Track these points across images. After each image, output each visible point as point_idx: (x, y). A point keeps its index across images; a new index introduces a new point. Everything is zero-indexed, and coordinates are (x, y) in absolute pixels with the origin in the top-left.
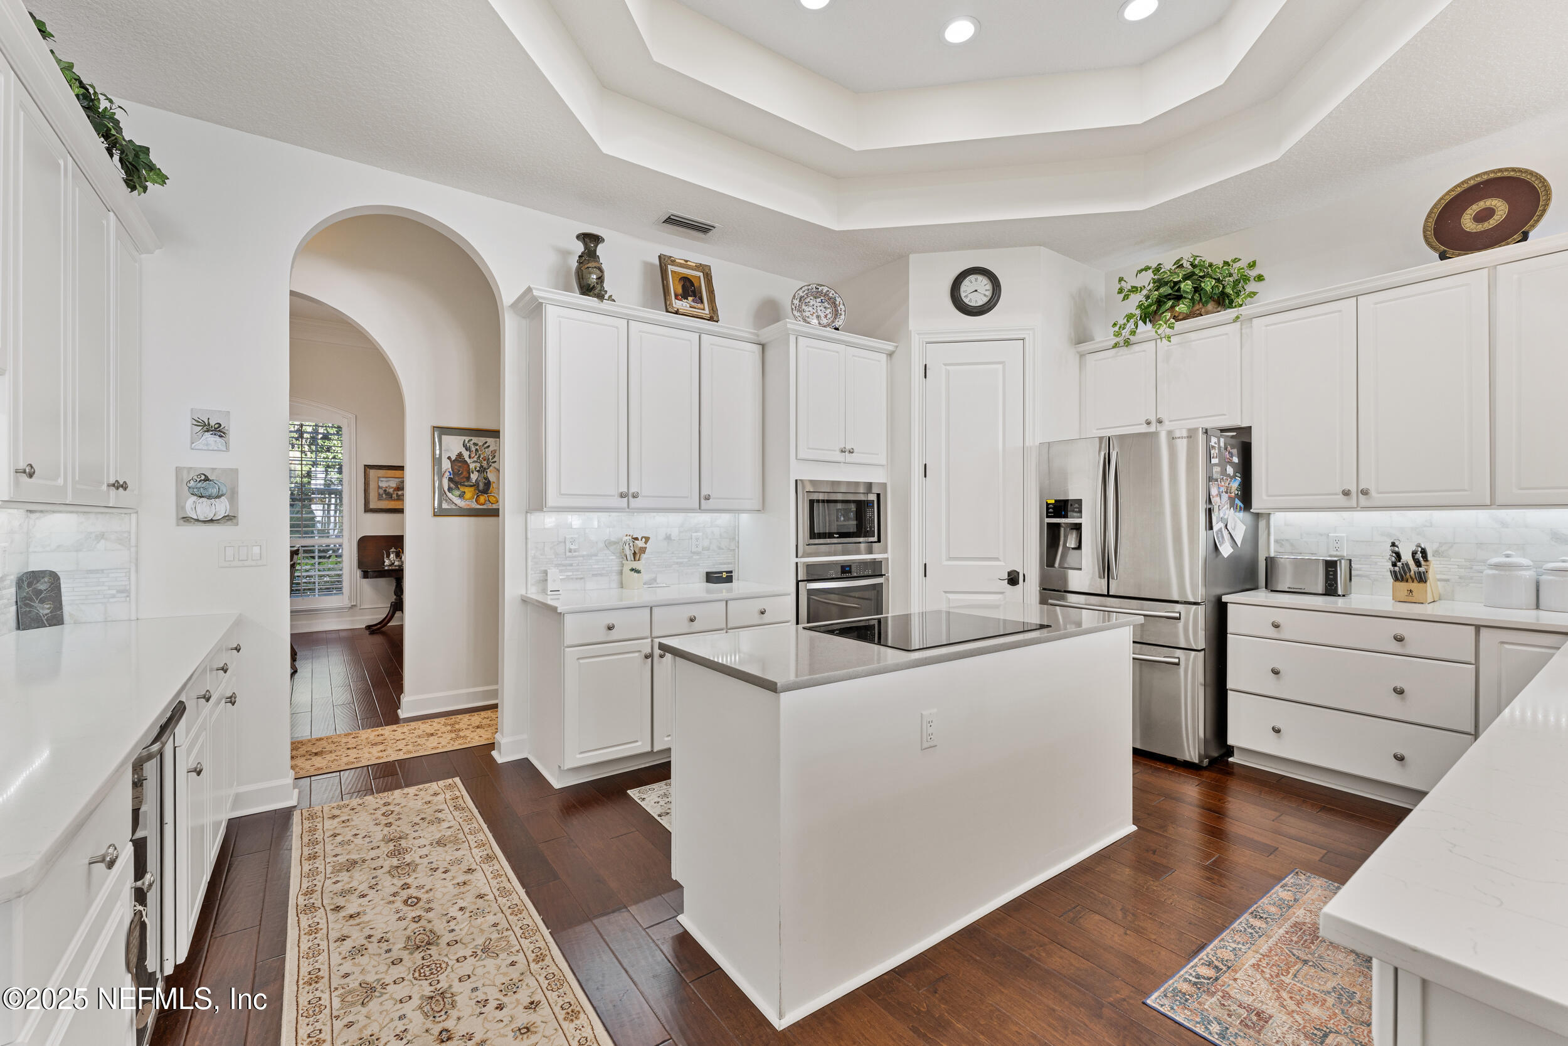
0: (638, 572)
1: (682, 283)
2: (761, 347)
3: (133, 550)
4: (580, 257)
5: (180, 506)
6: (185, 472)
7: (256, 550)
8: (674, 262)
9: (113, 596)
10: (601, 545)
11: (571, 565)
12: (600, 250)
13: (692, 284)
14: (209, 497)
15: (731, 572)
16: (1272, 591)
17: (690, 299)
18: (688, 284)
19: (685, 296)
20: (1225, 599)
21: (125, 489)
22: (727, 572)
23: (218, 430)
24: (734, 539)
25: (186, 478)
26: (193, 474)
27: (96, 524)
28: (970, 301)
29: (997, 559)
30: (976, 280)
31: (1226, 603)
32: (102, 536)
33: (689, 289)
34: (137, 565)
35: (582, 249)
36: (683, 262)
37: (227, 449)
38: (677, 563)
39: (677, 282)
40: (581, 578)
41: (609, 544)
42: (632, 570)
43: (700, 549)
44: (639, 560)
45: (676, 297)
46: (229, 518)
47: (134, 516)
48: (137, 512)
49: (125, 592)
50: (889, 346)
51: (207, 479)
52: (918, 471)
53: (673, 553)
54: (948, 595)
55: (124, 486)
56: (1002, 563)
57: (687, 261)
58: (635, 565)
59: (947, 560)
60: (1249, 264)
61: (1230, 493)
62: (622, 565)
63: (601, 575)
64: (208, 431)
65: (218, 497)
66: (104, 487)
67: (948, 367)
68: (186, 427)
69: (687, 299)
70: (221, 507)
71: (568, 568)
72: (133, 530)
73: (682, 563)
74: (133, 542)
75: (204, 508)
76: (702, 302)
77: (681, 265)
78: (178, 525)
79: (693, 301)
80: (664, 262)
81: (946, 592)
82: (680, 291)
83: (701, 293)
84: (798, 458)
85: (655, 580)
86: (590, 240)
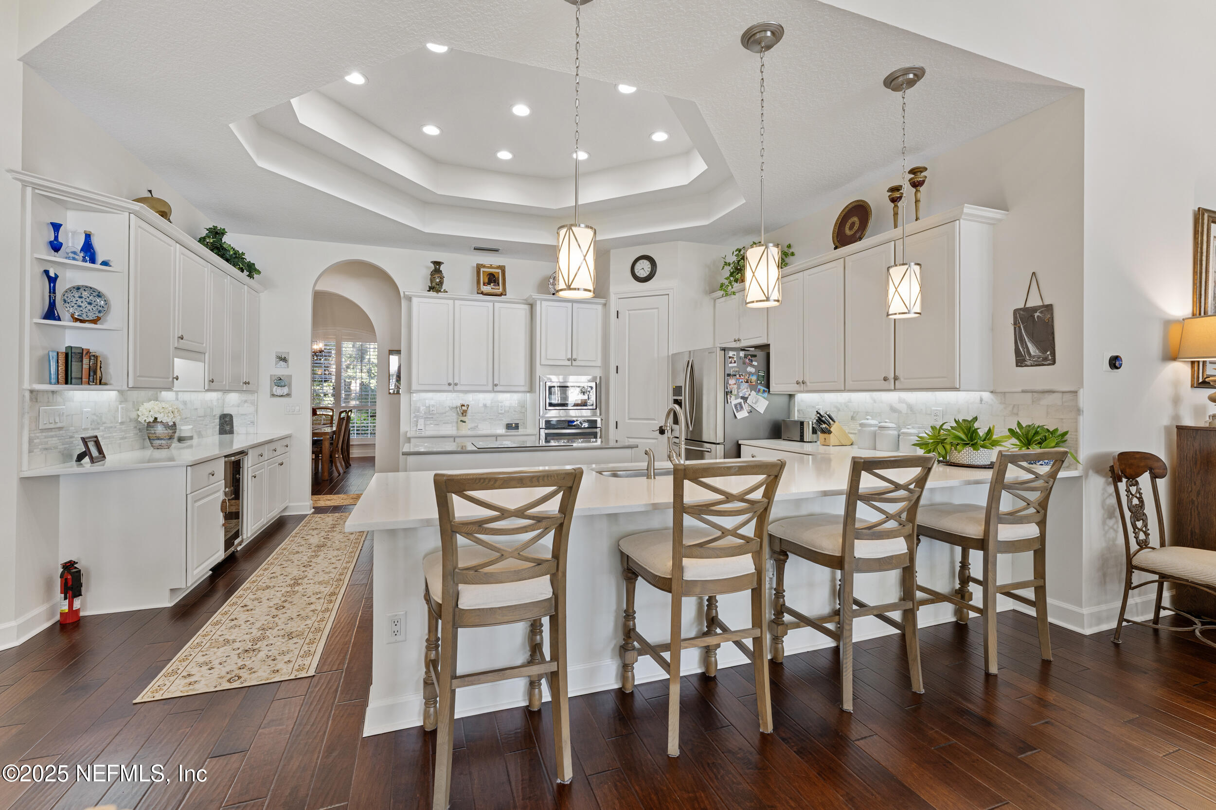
0: (465, 422)
1: (489, 276)
2: (530, 306)
3: (256, 407)
4: (432, 272)
5: (271, 390)
6: (273, 377)
7: (297, 408)
8: (484, 266)
9: (249, 424)
10: (448, 409)
11: (432, 418)
12: (442, 268)
13: (494, 276)
14: (281, 386)
15: (518, 424)
16: (784, 440)
17: (492, 284)
18: (492, 277)
19: (489, 283)
20: (740, 442)
21: (249, 384)
22: (515, 424)
23: (284, 360)
24: (524, 407)
25: (273, 379)
26: (276, 378)
27: (244, 397)
28: (640, 274)
29: (654, 419)
30: (643, 263)
31: (740, 445)
32: (246, 401)
33: (492, 279)
34: (257, 413)
35: (433, 268)
36: (489, 266)
37: (288, 367)
38: (490, 419)
39: (485, 277)
40: (437, 425)
41: (452, 408)
42: (461, 421)
43: (503, 412)
44: (465, 416)
45: (484, 284)
46: (288, 395)
47: (256, 394)
48: (257, 392)
49: (253, 422)
50: (602, 301)
51: (280, 379)
52: (613, 370)
53: (487, 413)
54: (629, 439)
55: (249, 383)
56: (656, 422)
57: (491, 265)
58: (464, 419)
59: (629, 420)
60: (787, 246)
61: (751, 382)
62: (458, 418)
63: (448, 423)
64: (281, 360)
65: (284, 386)
66: (242, 384)
67: (630, 312)
68: (274, 359)
69: (490, 285)
70: (285, 390)
71: (431, 419)
72: (256, 399)
73: (492, 419)
74: (256, 404)
75: (279, 391)
76: (499, 285)
77: (488, 267)
78: (271, 397)
79: (494, 285)
80: (479, 267)
81: (628, 438)
82: (487, 281)
83: (499, 280)
84: (542, 364)
85: (477, 426)
86: (437, 264)
